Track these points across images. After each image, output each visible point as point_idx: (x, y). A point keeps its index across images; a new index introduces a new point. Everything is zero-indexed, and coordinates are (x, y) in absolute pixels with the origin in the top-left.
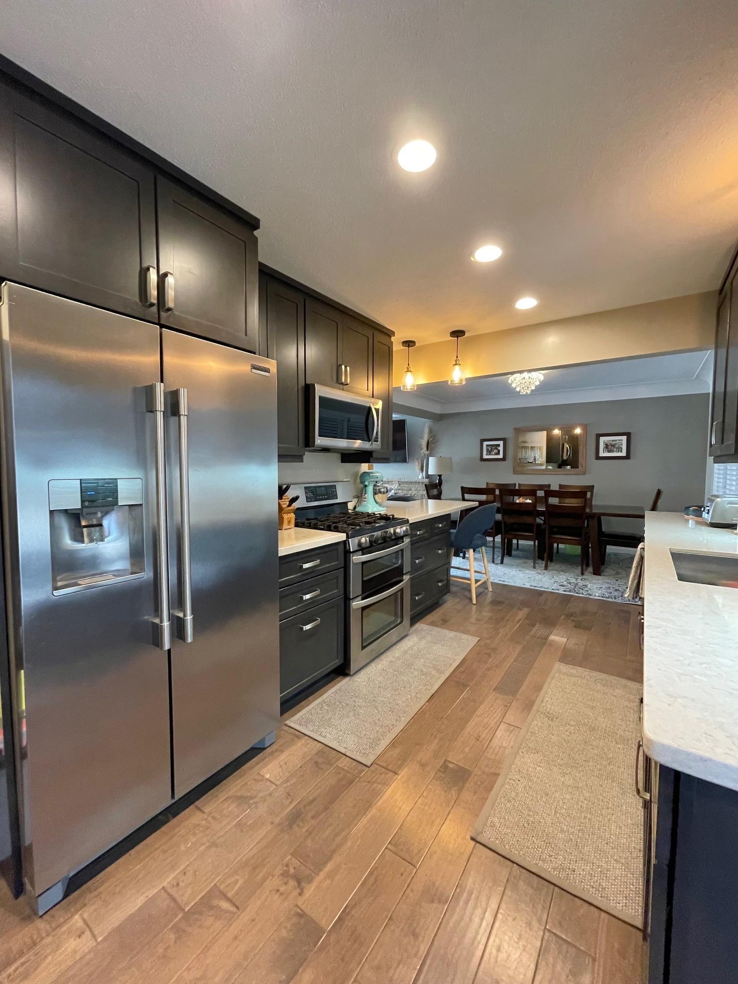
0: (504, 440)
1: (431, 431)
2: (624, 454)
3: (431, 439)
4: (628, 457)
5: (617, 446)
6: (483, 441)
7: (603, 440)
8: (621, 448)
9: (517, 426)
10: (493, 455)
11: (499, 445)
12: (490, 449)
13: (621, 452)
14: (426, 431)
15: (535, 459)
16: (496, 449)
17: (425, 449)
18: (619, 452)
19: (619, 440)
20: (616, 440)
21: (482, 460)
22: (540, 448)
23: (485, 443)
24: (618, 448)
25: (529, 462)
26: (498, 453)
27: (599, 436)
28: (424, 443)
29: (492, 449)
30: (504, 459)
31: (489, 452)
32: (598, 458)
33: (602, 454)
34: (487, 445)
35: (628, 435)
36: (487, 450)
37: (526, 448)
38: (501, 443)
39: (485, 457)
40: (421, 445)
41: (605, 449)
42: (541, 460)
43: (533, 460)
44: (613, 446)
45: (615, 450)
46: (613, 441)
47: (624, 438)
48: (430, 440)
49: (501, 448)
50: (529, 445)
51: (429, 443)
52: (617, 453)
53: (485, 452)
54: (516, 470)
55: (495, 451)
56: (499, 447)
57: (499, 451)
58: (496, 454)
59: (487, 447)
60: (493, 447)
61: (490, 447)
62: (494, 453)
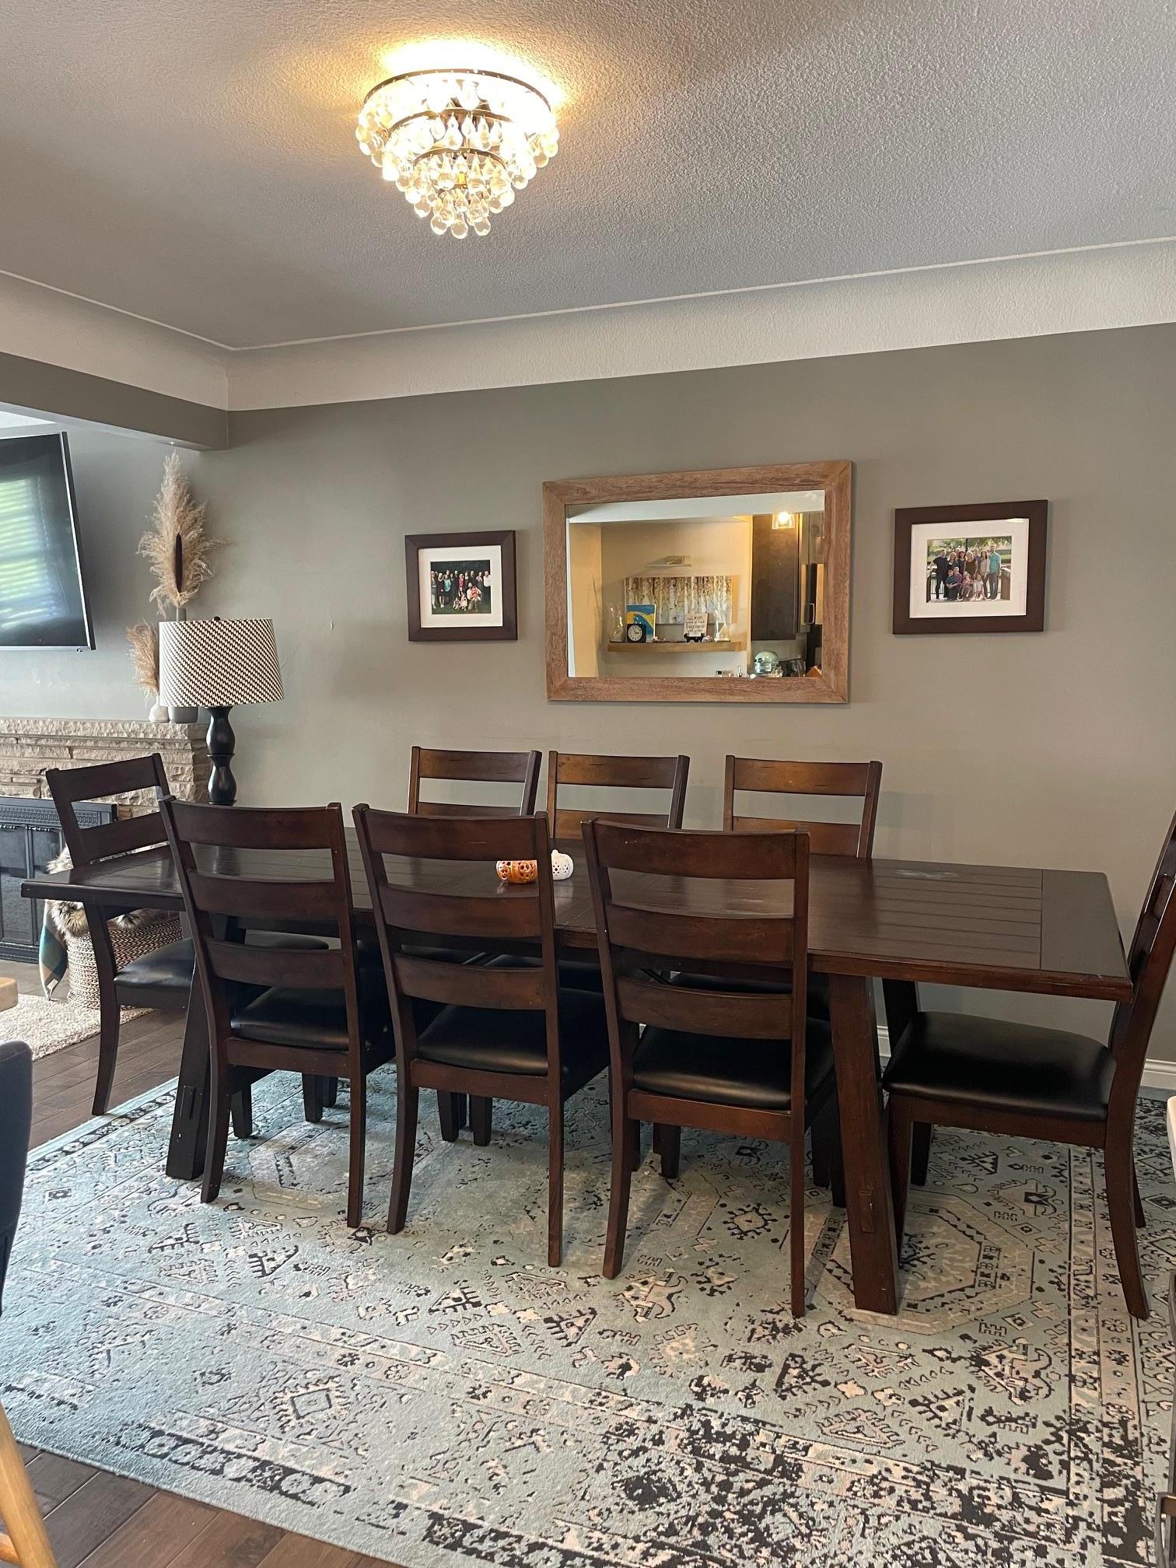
0: (506, 540)
1: (191, 495)
2: (1015, 605)
3: (193, 534)
4: (1032, 621)
5: (986, 567)
6: (416, 543)
7: (926, 537)
8: (1006, 579)
9: (559, 473)
10: (461, 611)
11: (484, 566)
12: (448, 582)
13: (1006, 596)
14: (169, 490)
15: (711, 625)
16: (475, 584)
17: (169, 580)
18: (993, 596)
19: (996, 539)
20: (982, 541)
21: (419, 634)
22: (730, 583)
23: (430, 556)
24: (992, 577)
25: (689, 639)
26: (484, 606)
27: (906, 519)
28: (161, 552)
29: (455, 583)
30: (509, 631)
31: (446, 599)
32: (905, 625)
33: (922, 607)
34: (436, 567)
35: (1036, 512)
36: (438, 588)
37: (675, 582)
38: (492, 554)
39: (431, 620)
40: (149, 561)
41: (934, 583)
42: (732, 628)
43: (704, 630)
44: (972, 567)
45: (978, 585)
46: (969, 542)
47: (1018, 528)
48: (185, 539)
49: (494, 580)
50: (693, 573)
51: (185, 552)
52: (989, 602)
53: (428, 599)
54: (558, 684)
55: (469, 592)
56: (486, 572)
57: (487, 591)
58: (474, 606)
59: (436, 577)
60: (458, 575)
61: (448, 572)
62: (464, 604)
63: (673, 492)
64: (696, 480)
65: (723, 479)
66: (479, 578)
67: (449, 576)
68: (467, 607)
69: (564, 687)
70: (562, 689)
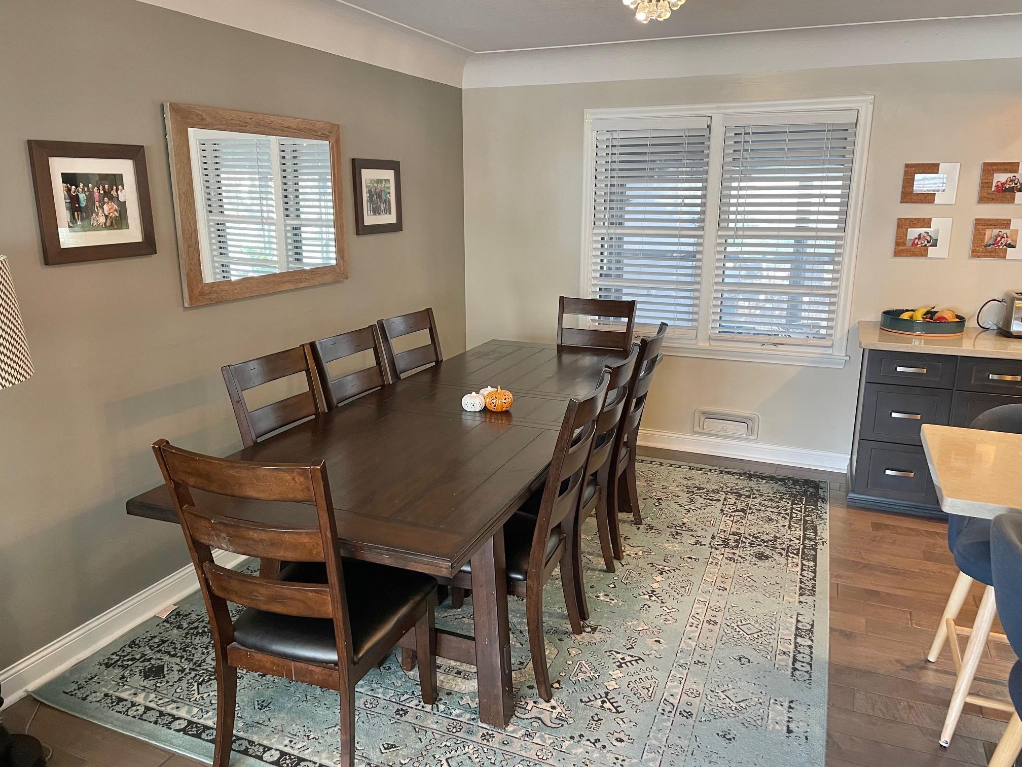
0: (136, 153)
6: (43, 150)
11: (118, 179)
12: (82, 197)
16: (111, 198)
23: (60, 166)
27: (358, 165)
29: (90, 197)
30: (148, 246)
31: (82, 215)
32: (362, 230)
38: (124, 167)
41: (369, 203)
53: (62, 214)
54: (197, 292)
55: (105, 207)
56: (120, 187)
57: (123, 206)
58: (112, 223)
59: (69, 190)
60: (93, 188)
61: (81, 185)
62: (102, 220)
63: (258, 129)
64: (272, 122)
65: (286, 124)
66: (114, 193)
67: (83, 189)
68: (105, 224)
69: (202, 294)
70: (200, 295)
